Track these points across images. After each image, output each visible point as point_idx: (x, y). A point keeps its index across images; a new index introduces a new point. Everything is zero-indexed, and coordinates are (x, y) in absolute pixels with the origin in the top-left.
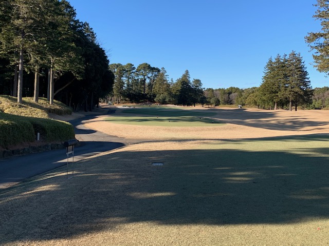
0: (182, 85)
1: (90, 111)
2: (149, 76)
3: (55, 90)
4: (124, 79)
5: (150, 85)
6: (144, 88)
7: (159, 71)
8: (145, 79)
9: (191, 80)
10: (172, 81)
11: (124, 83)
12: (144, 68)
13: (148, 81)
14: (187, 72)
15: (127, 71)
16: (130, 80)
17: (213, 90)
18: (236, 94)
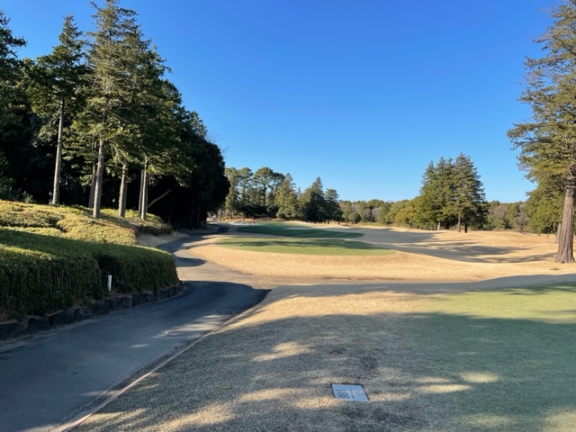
0: (313, 196)
1: (196, 228)
2: (271, 184)
3: (149, 199)
4: (239, 188)
5: (272, 197)
6: (264, 200)
7: (283, 177)
8: (265, 189)
9: (324, 190)
10: (299, 191)
11: (238, 193)
12: (265, 173)
13: (269, 190)
14: (319, 179)
15: (243, 178)
16: (246, 190)
17: (350, 204)
18: (380, 208)
